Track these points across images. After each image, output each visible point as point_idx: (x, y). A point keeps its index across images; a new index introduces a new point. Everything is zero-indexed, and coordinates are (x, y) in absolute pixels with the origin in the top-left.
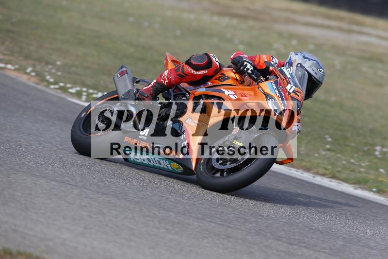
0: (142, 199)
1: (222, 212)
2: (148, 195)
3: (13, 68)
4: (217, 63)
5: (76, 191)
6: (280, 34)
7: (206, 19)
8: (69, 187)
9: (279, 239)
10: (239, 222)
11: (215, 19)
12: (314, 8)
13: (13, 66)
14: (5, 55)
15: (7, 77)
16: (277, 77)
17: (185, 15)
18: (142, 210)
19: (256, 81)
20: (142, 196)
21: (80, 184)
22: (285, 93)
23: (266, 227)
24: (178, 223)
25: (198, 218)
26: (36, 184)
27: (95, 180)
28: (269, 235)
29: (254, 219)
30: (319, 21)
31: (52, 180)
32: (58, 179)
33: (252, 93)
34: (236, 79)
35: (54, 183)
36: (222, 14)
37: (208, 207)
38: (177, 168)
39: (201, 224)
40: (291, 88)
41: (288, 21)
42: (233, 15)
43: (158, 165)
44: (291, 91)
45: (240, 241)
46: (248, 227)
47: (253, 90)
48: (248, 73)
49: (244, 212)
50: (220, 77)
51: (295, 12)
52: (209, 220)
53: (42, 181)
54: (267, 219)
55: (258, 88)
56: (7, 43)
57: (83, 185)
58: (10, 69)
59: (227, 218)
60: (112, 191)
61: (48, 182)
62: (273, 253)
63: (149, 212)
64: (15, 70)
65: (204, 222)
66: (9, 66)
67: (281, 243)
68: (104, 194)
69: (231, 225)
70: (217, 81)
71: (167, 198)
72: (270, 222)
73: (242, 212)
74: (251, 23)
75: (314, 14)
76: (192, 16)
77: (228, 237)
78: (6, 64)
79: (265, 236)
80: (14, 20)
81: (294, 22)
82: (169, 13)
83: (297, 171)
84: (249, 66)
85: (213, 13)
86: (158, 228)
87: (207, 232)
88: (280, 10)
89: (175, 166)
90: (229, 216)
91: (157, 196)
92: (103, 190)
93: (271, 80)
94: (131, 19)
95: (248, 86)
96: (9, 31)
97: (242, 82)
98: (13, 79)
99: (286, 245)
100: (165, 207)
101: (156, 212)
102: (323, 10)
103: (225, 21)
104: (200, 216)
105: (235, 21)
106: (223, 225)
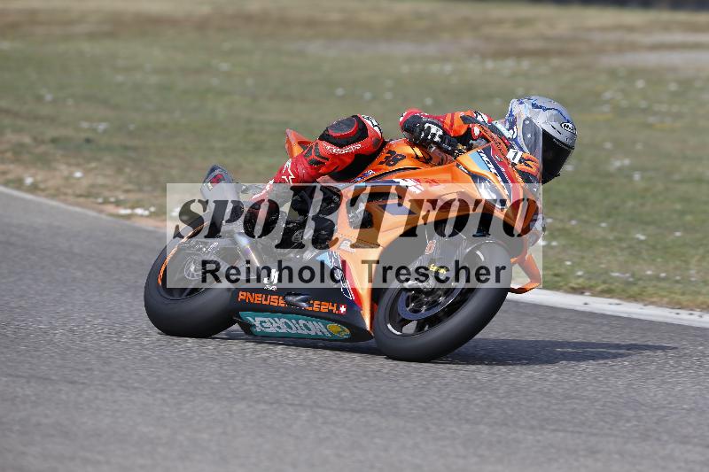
0: (425, 409)
1: (573, 410)
2: (434, 400)
3: (147, 213)
4: (376, 129)
5: (304, 415)
6: (613, 73)
7: (473, 66)
8: (290, 409)
9: (685, 440)
10: (607, 422)
11: (490, 65)
12: (666, 16)
13: (146, 209)
14: (127, 191)
15: (138, 230)
16: (488, 141)
17: (435, 68)
18: (428, 429)
19: (451, 153)
20: (423, 405)
21: (309, 402)
22: (506, 167)
23: (656, 423)
24: (499, 442)
25: (532, 428)
26: (231, 414)
27: (335, 390)
28: (665, 437)
29: (631, 414)
30: (678, 37)
31: (258, 402)
32: (267, 398)
33: (448, 176)
34: (417, 157)
35: (263, 406)
36: (500, 55)
37: (546, 404)
38: (339, 332)
39: (540, 438)
40: (515, 156)
41: (621, 48)
42: (521, 54)
43: (306, 332)
44: (516, 161)
45: (617, 456)
46: (624, 428)
47: (450, 171)
48: (435, 143)
49: (612, 402)
50: (387, 158)
51: (631, 29)
52: (552, 427)
53: (242, 406)
54: (656, 409)
55: (458, 165)
56: (128, 170)
57: (315, 402)
58: (142, 216)
59: (583, 418)
60: (369, 405)
61: (250, 406)
62: (679, 468)
63: (443, 430)
64: (152, 215)
65: (545, 433)
66: (139, 211)
67: (689, 447)
68: (354, 411)
69: (595, 431)
70: (384, 166)
71: (468, 401)
72: (662, 413)
73: (610, 404)
74: (555, 61)
75: (667, 27)
76: (448, 68)
77: (592, 452)
78: (133, 208)
79: (658, 439)
80: (132, 127)
81: (634, 47)
82: (405, 69)
83: (691, 314)
84: (434, 129)
85: (484, 56)
86: (464, 457)
87: (553, 450)
88: (604, 29)
89: (334, 328)
90: (586, 414)
91: (450, 400)
92: (352, 405)
93: (477, 147)
94: (340, 92)
95: (439, 164)
96: (126, 148)
97: (427, 160)
98: (150, 232)
99: (699, 449)
100: (469, 417)
101: (454, 429)
102: (682, 16)
103: (509, 64)
104: (534, 423)
105: (525, 64)
106: (580, 433)
